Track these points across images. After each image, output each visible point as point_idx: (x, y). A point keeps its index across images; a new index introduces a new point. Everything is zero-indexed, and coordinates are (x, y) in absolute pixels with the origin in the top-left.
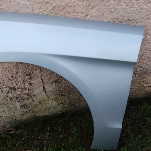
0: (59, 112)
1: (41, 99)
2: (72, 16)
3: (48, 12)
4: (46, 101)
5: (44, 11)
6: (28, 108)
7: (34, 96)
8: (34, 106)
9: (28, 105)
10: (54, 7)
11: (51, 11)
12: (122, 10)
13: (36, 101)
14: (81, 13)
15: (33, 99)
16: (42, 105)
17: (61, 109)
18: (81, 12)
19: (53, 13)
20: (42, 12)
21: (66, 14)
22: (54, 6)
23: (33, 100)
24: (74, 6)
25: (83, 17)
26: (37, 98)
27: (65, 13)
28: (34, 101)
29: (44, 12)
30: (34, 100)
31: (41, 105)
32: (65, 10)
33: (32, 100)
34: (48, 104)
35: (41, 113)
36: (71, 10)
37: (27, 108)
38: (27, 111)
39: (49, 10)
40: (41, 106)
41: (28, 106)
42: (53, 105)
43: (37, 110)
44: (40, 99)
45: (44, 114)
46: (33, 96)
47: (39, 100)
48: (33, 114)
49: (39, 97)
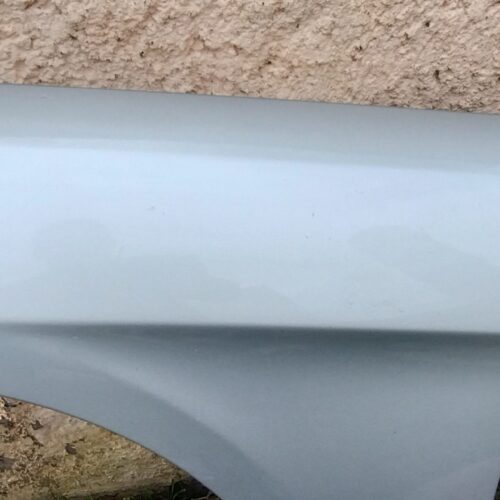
0: (164, 481)
1: (72, 438)
2: (185, 72)
3: (47, 51)
4: (99, 443)
5: (20, 47)
6: (18, 470)
7: (37, 426)
8: (47, 463)
9: (14, 460)
10: (76, 26)
11: (63, 49)
12: (466, 27)
13: (50, 444)
14: (232, 52)
15: (33, 438)
16: (82, 457)
17: (171, 470)
18: (235, 47)
19: (73, 59)
20: (9, 53)
21: (148, 59)
22: (75, 18)
23: (36, 443)
24: (193, 17)
25: (244, 72)
26: (52, 435)
27: (141, 54)
28: (40, 445)
29: (24, 55)
30: (41, 442)
31: (74, 458)
32: (144, 38)
33: (30, 441)
34: (107, 454)
35: (83, 486)
36: (177, 36)
37: (15, 471)
38: (15, 483)
39: (52, 43)
40: (77, 461)
41: (16, 465)
42: (133, 456)
43: (59, 474)
44: (67, 436)
45: (96, 489)
46: (31, 429)
47: (65, 441)
48: (46, 489)
49: (61, 429)
